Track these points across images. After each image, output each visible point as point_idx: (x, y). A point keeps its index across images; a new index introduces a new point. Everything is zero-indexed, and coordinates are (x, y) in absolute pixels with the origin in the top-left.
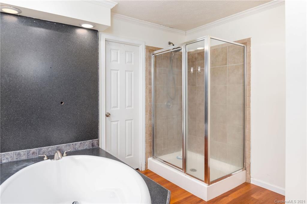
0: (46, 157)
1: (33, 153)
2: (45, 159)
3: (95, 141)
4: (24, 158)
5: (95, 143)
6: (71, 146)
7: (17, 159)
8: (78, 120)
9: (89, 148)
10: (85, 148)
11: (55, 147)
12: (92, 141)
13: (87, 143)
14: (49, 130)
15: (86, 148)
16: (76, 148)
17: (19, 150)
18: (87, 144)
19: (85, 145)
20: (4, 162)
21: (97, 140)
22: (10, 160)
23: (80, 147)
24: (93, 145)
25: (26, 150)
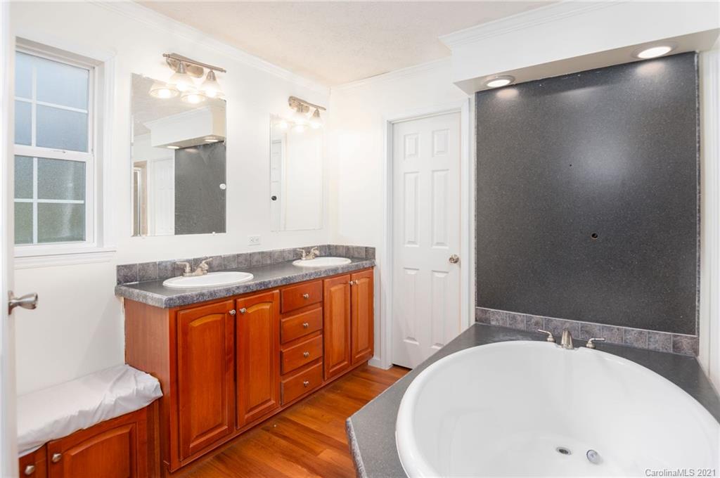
0: (551, 336)
1: (537, 324)
2: (548, 339)
3: (684, 339)
4: (522, 326)
5: (685, 343)
6: (613, 332)
7: (510, 324)
8: (635, 277)
9: (665, 351)
10: (652, 347)
11: (578, 323)
12: (675, 336)
13: (657, 337)
14: (566, 288)
15: (656, 348)
16: (628, 341)
17: (514, 311)
18: (659, 340)
19: (652, 340)
20: (493, 323)
21: (692, 338)
22: (501, 323)
23: (637, 340)
24: (676, 346)
25: (525, 314)
